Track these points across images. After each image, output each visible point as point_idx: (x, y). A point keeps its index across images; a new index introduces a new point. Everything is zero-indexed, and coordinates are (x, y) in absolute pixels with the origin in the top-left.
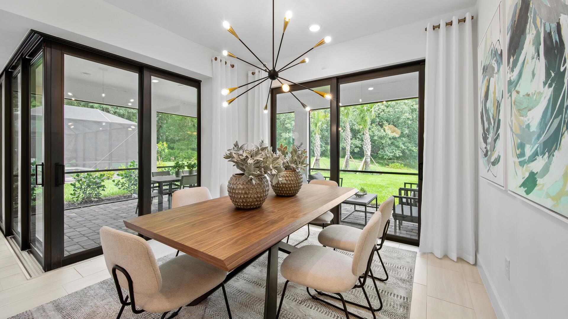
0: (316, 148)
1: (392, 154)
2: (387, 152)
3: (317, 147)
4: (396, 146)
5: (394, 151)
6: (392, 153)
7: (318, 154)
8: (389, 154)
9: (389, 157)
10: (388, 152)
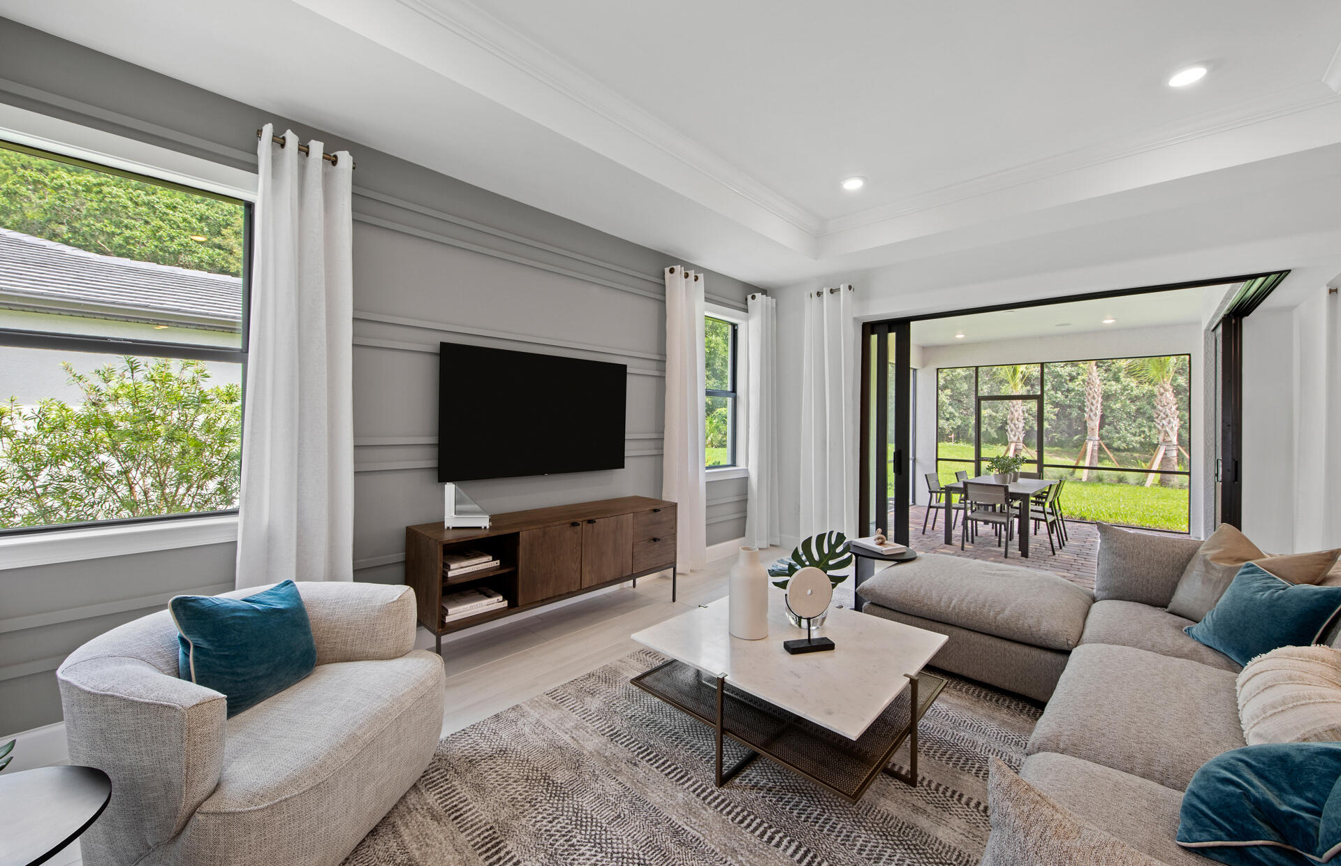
0: (1015, 425)
1: (1137, 438)
2: (1123, 432)
3: (1017, 422)
4: (1148, 418)
5: (1146, 430)
6: (1140, 435)
7: (1019, 438)
8: (1129, 437)
9: (1128, 445)
10: (1129, 432)
